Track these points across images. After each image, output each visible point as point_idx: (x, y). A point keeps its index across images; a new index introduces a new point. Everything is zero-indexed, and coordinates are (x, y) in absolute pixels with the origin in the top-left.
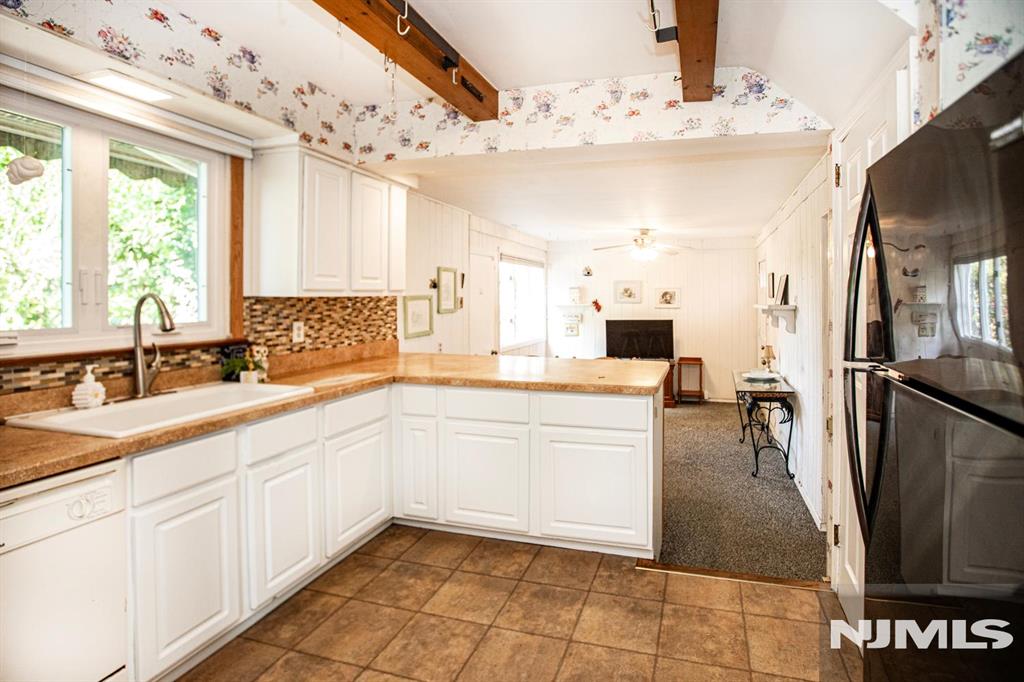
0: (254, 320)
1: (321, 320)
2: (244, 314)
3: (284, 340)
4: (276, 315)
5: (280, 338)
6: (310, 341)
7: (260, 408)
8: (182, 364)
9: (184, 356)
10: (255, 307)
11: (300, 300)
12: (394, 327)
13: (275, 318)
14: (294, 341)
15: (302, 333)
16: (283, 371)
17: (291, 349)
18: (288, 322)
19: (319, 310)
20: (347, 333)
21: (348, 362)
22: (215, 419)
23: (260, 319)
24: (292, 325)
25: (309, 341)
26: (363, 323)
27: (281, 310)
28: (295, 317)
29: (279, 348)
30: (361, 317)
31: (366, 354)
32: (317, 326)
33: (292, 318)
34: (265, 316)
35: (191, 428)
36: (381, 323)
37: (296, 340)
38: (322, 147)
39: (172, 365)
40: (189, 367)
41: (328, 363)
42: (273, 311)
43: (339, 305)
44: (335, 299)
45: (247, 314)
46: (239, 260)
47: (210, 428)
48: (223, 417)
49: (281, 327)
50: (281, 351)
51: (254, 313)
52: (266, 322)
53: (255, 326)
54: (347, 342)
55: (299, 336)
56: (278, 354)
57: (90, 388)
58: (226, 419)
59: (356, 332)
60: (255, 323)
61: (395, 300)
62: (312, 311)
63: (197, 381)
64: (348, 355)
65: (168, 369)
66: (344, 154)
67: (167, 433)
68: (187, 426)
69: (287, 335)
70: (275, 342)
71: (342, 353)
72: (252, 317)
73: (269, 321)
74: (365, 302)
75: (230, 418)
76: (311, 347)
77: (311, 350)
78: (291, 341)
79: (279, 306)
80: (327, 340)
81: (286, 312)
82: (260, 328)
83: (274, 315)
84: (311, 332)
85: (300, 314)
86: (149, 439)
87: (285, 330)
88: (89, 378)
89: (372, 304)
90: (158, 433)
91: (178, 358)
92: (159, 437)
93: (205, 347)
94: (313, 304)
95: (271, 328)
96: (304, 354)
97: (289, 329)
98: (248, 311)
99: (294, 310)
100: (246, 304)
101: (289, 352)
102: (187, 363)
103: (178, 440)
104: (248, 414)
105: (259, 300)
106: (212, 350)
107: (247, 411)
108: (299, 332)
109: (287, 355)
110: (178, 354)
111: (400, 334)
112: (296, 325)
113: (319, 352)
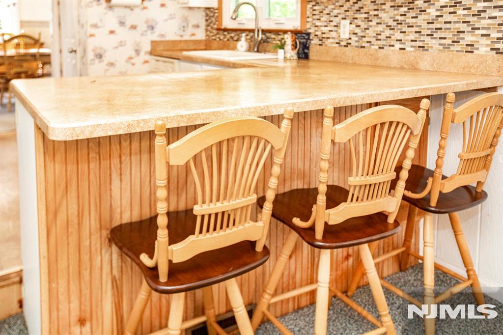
0: (315, 17)
1: (368, 20)
2: (308, 13)
3: (334, 34)
4: (329, 14)
5: (331, 33)
6: (357, 39)
10: (315, 8)
13: (328, 16)
14: (341, 37)
15: (348, 30)
16: (328, 58)
17: (339, 43)
18: (337, 20)
20: (399, 36)
21: (395, 68)
23: (318, 17)
24: (340, 23)
25: (354, 38)
28: (344, 15)
29: (330, 41)
32: (363, 25)
33: (340, 16)
36: (464, 27)
41: (370, 63)
45: (310, 12)
49: (332, 24)
50: (332, 43)
51: (315, 12)
52: (322, 19)
53: (315, 22)
54: (398, 46)
55: (345, 32)
56: (329, 45)
57: (243, 44)
59: (413, 36)
60: (315, 19)
62: (359, 10)
69: (336, 31)
70: (328, 36)
72: (313, 15)
73: (324, 18)
76: (357, 44)
77: (356, 47)
78: (339, 36)
79: (331, 6)
80: (373, 40)
81: (336, 11)
82: (318, 23)
83: (327, 14)
84: (357, 30)
85: (348, 13)
87: (334, 26)
88: (243, 39)
94: (360, 4)
95: (325, 24)
96: (350, 49)
97: (338, 26)
99: (342, 10)
100: (311, 5)
101: (337, 45)
108: (345, 29)
109: (335, 47)
112: (343, 23)
113: (363, 50)
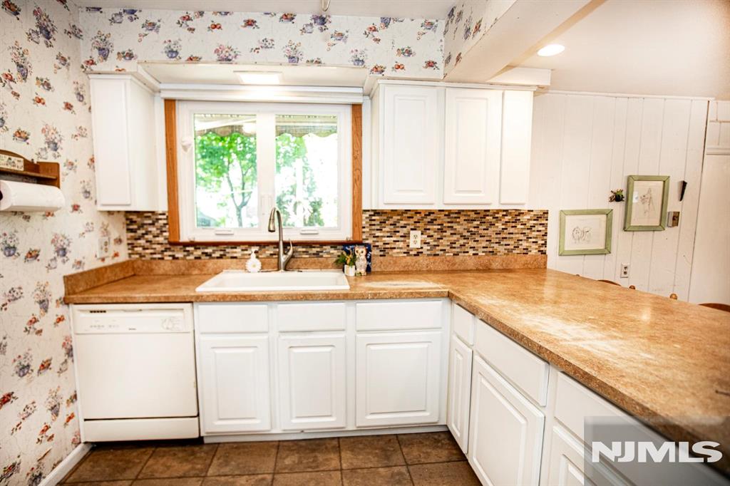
0: (373, 227)
1: (441, 230)
2: (364, 223)
3: (401, 244)
4: (394, 225)
5: (397, 243)
6: (428, 248)
7: (284, 293)
8: (317, 254)
9: (319, 250)
10: (373, 218)
11: (417, 212)
12: (541, 242)
13: (392, 227)
14: (410, 247)
15: (419, 240)
16: (397, 269)
17: (407, 253)
18: (405, 230)
19: (439, 221)
20: (472, 244)
22: (246, 294)
23: (378, 227)
24: (409, 233)
25: (426, 247)
26: (494, 236)
27: (398, 221)
28: (413, 227)
29: (395, 251)
30: (491, 229)
31: (495, 265)
32: (436, 236)
33: (409, 227)
34: (383, 225)
35: (228, 296)
36: (522, 237)
37: (412, 246)
38: (400, 73)
39: (310, 254)
40: (322, 257)
42: (391, 221)
43: (462, 218)
44: (459, 212)
45: (367, 222)
46: (358, 183)
47: (242, 299)
48: (253, 294)
49: (397, 234)
50: (398, 253)
51: (373, 223)
52: (384, 229)
53: (373, 232)
54: (471, 252)
55: (415, 242)
56: (395, 255)
58: (254, 295)
59: (484, 244)
60: (374, 230)
61: (546, 213)
62: (431, 222)
63: (324, 267)
64: (471, 262)
65: (307, 256)
66: (430, 73)
67: (213, 295)
68: (227, 294)
69: (405, 241)
70: (393, 246)
71: (463, 262)
72: (371, 225)
73: (387, 229)
74: (500, 215)
75: (258, 295)
76: (429, 253)
77: (428, 255)
78: (408, 246)
79: (396, 218)
80: (448, 248)
81: (402, 223)
82: (378, 234)
83: (391, 225)
84: (429, 240)
85: (418, 224)
86: (202, 296)
87: (401, 236)
89: (507, 218)
90: (208, 294)
91: (314, 250)
92: (208, 296)
93: (334, 245)
94: (432, 217)
95: (389, 234)
96: (420, 258)
97: (406, 236)
98: (368, 220)
99: (411, 221)
100: (367, 215)
101: (406, 255)
102: (321, 254)
103: (220, 301)
104: (272, 295)
105: (376, 213)
106: (338, 247)
107: (272, 293)
108: (416, 239)
109: (404, 257)
110: (314, 247)
111: (551, 249)
112: (413, 233)
113: (437, 257)
